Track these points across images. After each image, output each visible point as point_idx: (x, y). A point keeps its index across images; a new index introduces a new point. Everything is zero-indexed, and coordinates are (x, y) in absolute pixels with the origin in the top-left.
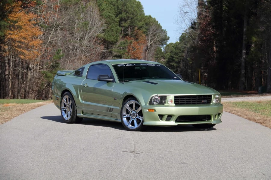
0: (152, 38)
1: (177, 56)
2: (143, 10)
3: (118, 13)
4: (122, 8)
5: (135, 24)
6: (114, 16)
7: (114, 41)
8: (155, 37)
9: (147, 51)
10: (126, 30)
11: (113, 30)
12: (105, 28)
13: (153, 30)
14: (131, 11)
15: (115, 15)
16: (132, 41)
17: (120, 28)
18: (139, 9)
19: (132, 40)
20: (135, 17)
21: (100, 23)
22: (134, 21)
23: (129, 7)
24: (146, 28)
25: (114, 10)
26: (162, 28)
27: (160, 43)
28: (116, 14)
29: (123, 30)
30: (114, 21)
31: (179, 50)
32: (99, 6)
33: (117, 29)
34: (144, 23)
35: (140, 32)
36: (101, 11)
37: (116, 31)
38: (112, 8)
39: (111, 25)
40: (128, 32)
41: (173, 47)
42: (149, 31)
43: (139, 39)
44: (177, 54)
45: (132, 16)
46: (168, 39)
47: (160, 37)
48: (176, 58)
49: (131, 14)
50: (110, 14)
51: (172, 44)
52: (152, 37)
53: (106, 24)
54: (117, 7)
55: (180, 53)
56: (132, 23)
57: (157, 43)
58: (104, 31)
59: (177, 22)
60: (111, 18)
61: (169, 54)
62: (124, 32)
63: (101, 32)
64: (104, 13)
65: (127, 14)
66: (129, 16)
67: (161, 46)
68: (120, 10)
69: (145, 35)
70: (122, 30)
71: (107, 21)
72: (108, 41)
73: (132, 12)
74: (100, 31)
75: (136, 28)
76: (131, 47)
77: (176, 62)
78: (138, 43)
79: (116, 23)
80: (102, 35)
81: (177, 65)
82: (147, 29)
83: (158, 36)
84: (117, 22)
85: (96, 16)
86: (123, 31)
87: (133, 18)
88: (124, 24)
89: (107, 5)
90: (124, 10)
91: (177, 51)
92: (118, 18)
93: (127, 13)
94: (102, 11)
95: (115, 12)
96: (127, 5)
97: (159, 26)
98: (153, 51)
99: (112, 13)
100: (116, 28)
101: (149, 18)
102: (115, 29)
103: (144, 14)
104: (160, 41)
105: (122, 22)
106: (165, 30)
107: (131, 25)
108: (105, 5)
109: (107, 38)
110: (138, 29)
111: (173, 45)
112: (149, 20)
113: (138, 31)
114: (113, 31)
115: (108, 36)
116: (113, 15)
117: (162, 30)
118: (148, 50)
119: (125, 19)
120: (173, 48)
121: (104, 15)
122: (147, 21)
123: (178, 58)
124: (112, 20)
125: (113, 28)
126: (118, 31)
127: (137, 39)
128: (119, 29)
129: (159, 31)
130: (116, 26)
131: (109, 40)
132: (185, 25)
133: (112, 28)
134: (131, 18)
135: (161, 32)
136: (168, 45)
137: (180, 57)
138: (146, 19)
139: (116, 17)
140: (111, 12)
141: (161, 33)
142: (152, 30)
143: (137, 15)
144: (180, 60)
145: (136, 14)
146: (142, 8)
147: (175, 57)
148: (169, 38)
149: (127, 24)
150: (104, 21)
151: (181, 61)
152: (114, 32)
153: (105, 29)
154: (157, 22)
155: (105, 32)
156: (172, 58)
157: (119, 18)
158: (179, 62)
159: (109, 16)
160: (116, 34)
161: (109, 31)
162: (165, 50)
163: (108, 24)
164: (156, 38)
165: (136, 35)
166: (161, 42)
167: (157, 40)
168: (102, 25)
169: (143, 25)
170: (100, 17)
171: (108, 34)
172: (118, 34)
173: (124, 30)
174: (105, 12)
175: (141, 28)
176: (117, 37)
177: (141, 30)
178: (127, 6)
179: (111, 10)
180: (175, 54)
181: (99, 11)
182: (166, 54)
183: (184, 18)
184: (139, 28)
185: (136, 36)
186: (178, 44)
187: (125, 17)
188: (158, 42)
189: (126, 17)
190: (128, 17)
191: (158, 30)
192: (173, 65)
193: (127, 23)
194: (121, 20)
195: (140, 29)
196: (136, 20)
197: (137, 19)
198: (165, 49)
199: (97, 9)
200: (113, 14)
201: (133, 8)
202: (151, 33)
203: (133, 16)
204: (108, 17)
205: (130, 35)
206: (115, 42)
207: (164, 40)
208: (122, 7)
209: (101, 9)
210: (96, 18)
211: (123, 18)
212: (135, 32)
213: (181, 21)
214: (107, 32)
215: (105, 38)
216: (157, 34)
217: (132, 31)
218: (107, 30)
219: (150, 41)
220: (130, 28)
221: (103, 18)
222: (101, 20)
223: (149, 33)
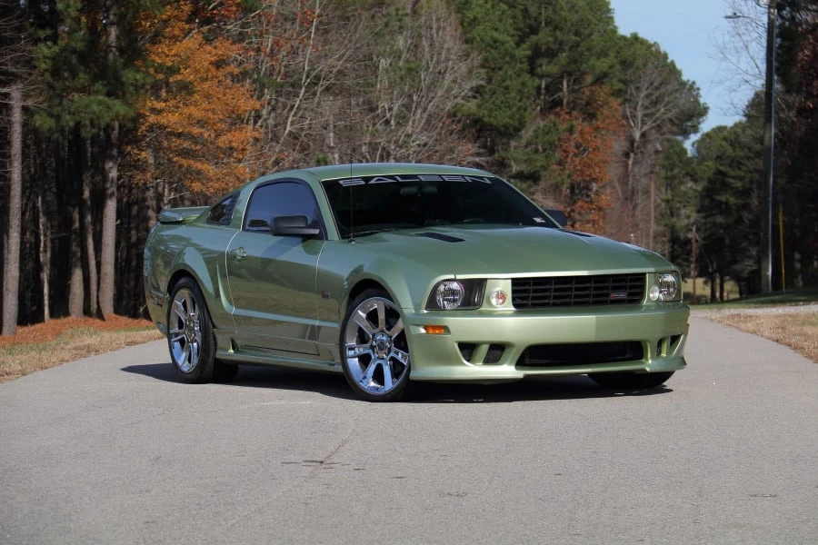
0: (646, 111)
1: (740, 169)
2: (611, 18)
3: (527, 30)
4: (540, 14)
5: (584, 66)
6: (510, 42)
7: (512, 125)
8: (658, 106)
9: (632, 155)
10: (553, 87)
11: (507, 88)
12: (482, 82)
13: (651, 84)
14: (569, 24)
15: (516, 39)
16: (575, 123)
17: (532, 83)
18: (599, 13)
19: (576, 118)
20: (584, 43)
21: (463, 67)
22: (581, 54)
23: (562, 9)
24: (623, 77)
25: (511, 21)
26: (680, 75)
27: (675, 129)
28: (519, 33)
29: (543, 86)
30: (512, 57)
31: (746, 150)
32: (459, 10)
33: (523, 84)
34: (615, 61)
35: (602, 93)
36: (467, 25)
37: (520, 92)
38: (503, 14)
39: (500, 73)
40: (561, 94)
41: (725, 139)
42: (638, 89)
43: (599, 117)
44: (740, 163)
45: (574, 38)
46: (702, 112)
48: (734, 178)
49: (569, 31)
50: (496, 35)
51: (720, 129)
52: (646, 108)
53: (485, 70)
54: (522, 10)
55: (749, 158)
56: (575, 62)
57: (665, 129)
58: (477, 92)
59: (722, 53)
60: (503, 47)
61: (710, 163)
62: (545, 94)
63: (466, 98)
64: (477, 32)
65: (558, 33)
66: (565, 38)
67: (680, 138)
68: (533, 21)
69: (619, 100)
70: (539, 88)
71: (486, 60)
72: (491, 125)
73: (572, 25)
74: (463, 94)
75: (589, 79)
76: (572, 144)
77: (737, 193)
78: (597, 129)
79: (518, 66)
80: (472, 106)
81: (741, 201)
82: (625, 82)
83: (669, 102)
84: (521, 62)
85: (449, 43)
86: (543, 91)
87: (577, 45)
88: (546, 67)
89: (489, 6)
90: (546, 20)
91: (740, 153)
92: (524, 46)
93: (556, 28)
94: (470, 24)
95: (515, 29)
96: (557, 1)
97: (673, 71)
98: (653, 157)
99: (506, 30)
100: (520, 80)
101: (632, 44)
102: (514, 84)
103: (614, 31)
104: (676, 121)
105: (540, 61)
106: (694, 83)
107: (569, 69)
108: (481, 6)
109: (490, 117)
110: (594, 83)
111: (725, 133)
112: (632, 50)
113: (593, 88)
114: (509, 93)
115: (491, 111)
116: (509, 38)
117: (683, 84)
118: (636, 154)
119: (549, 48)
120: (724, 143)
121: (478, 39)
122: (626, 53)
123: (741, 179)
124: (506, 54)
125: (508, 83)
126: (526, 90)
127: (591, 116)
128: (529, 83)
129: (670, 88)
130: (519, 76)
131: (495, 123)
132: (750, 59)
133: (504, 81)
134: (572, 47)
135: (677, 91)
136: (708, 135)
137: (750, 175)
138: (621, 48)
139: (518, 44)
140: (500, 26)
141: (678, 95)
142: (647, 84)
143: (591, 35)
144: (748, 185)
145: (587, 32)
146: (609, 10)
147: (732, 173)
148: (708, 108)
149: (557, 67)
150: (477, 59)
151: (754, 186)
152: (513, 95)
153: (481, 86)
154: (665, 56)
155: (481, 95)
156: (720, 177)
157: (530, 48)
158: (745, 193)
159: (495, 42)
160: (520, 101)
161: (494, 93)
162: (698, 150)
163: (493, 69)
164: (662, 110)
165: (588, 104)
166: (677, 125)
167: (665, 117)
168: (470, 71)
169: (611, 67)
170: (464, 46)
171: (493, 103)
172: (524, 100)
173: (547, 88)
174: (481, 27)
175: (605, 80)
176: (522, 111)
177: (603, 86)
178: (555, 5)
179: (500, 21)
180: (730, 166)
181: (462, 24)
182: (699, 164)
183: (746, 38)
185: (589, 107)
186: (739, 130)
187: (548, 42)
188: (669, 126)
189: (555, 42)
190: (561, 44)
191: (667, 84)
192: (727, 203)
193: (555, 65)
194: (537, 53)
195: (603, 83)
196: (586, 53)
197: (588, 50)
198: (699, 145)
199: (454, 18)
200: (508, 35)
201: (577, 12)
202: (642, 95)
203: (578, 39)
204: (492, 43)
205: (568, 104)
206: (517, 130)
207: (690, 117)
208: (540, 8)
209: (467, 20)
210: (448, 50)
211: (544, 48)
212: (583, 93)
213: (736, 48)
214: (487, 97)
215: (481, 114)
216: (666, 99)
217: (574, 91)
218: (487, 89)
219: (642, 121)
220: (568, 81)
221: (472, 48)
222: (468, 55)
223: (638, 96)
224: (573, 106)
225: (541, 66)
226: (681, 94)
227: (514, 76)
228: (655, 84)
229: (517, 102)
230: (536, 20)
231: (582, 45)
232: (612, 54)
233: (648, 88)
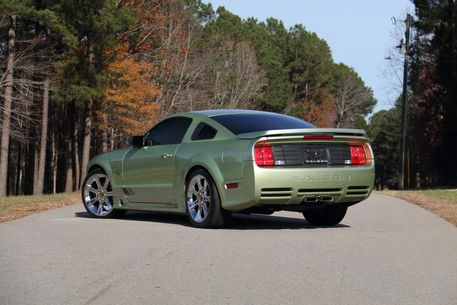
0: (346, 102)
1: (392, 132)
2: (330, 55)
3: (289, 59)
4: (295, 52)
5: (316, 78)
6: (280, 65)
7: (280, 106)
8: (352, 99)
9: (339, 123)
10: (301, 88)
11: (278, 88)
12: (266, 85)
13: (349, 88)
14: (309, 57)
15: (283, 63)
16: (311, 106)
17: (290, 85)
18: (324, 52)
19: (312, 104)
20: (317, 67)
21: (257, 77)
22: (315, 72)
23: (306, 49)
24: (335, 84)
25: (281, 55)
26: (364, 84)
27: (361, 111)
28: (285, 61)
29: (296, 87)
30: (281, 72)
31: (396, 123)
32: (256, 49)
33: (286, 86)
34: (332, 76)
35: (325, 91)
36: (260, 56)
37: (285, 90)
38: (277, 51)
39: (275, 80)
40: (304, 91)
41: (385, 116)
42: (342, 90)
43: (323, 103)
44: (392, 129)
45: (312, 64)
46: (373, 103)
47: (361, 99)
48: (389, 136)
49: (310, 61)
50: (273, 61)
51: (383, 112)
52: (347, 100)
53: (268, 79)
54: (286, 50)
55: (396, 126)
56: (312, 76)
57: (355, 111)
58: (263, 89)
59: (384, 74)
60: (276, 68)
61: (378, 128)
62: (297, 91)
63: (258, 92)
64: (264, 60)
65: (304, 61)
66: (308, 64)
67: (363, 115)
69: (333, 95)
70: (294, 88)
71: (268, 74)
72: (270, 106)
73: (311, 57)
74: (257, 90)
75: (319, 85)
76: (310, 116)
77: (390, 143)
78: (322, 109)
79: (284, 77)
80: (261, 96)
81: (392, 148)
82: (337, 87)
83: (358, 97)
84: (286, 75)
85: (251, 65)
87: (313, 68)
88: (298, 78)
89: (270, 47)
90: (298, 54)
91: (392, 124)
92: (287, 67)
93: (303, 59)
94: (261, 56)
95: (283, 59)
96: (304, 46)
97: (360, 82)
98: (349, 124)
99: (278, 59)
100: (285, 84)
101: (340, 68)
102: (282, 86)
103: (332, 61)
104: (361, 107)
105: (295, 75)
106: (370, 88)
107: (309, 79)
108: (266, 47)
109: (269, 101)
110: (321, 87)
111: (385, 114)
112: (340, 71)
113: (321, 89)
114: (279, 90)
115: (270, 99)
116: (280, 63)
117: (365, 89)
118: (341, 122)
119: (299, 69)
120: (385, 119)
121: (265, 63)
122: (337, 73)
123: (393, 137)
124: (278, 71)
125: (278, 85)
126: (287, 89)
127: (319, 103)
128: (289, 86)
129: (359, 90)
130: (284, 82)
131: (272, 105)
132: (397, 78)
133: (277, 84)
134: (310, 69)
135: (362, 92)
136: (377, 114)
137: (397, 135)
138: (335, 70)
139: (284, 66)
140: (276, 57)
141: (362, 94)
142: (347, 88)
143: (320, 63)
144: (396, 140)
145: (318, 61)
146: (329, 51)
147: (389, 134)
148: (377, 101)
149: (303, 78)
150: (264, 73)
151: (399, 141)
152: (281, 91)
153: (266, 86)
154: (357, 74)
155: (265, 91)
156: (382, 135)
157: (291, 68)
158: (395, 144)
159: (273, 65)
160: (285, 94)
161: (272, 90)
162: (372, 122)
163: (272, 78)
164: (354, 101)
165: (318, 97)
166: (362, 109)
167: (356, 105)
168: (260, 79)
169: (329, 79)
170: (258, 67)
171: (271, 95)
172: (287, 94)
173: (297, 88)
174: (266, 57)
175: (327, 85)
176: (285, 99)
177: (325, 88)
178: (303, 48)
179: (276, 55)
180: (388, 130)
181: (257, 56)
182: (372, 129)
183: (395, 67)
184: (324, 85)
185: (318, 99)
186: (392, 113)
187: (299, 66)
188: (358, 109)
189: (302, 66)
190: (305, 67)
191: (357, 88)
192: (385, 149)
193: (303, 77)
194: (294, 71)
195: (325, 87)
196: (318, 72)
197: (319, 70)
198: (373, 119)
199: (253, 53)
200: (280, 61)
201: (313, 52)
202: (345, 93)
203: (314, 65)
204: (271, 65)
205: (308, 96)
206: (283, 108)
207: (368, 105)
208: (295, 49)
209: (259, 54)
210: (250, 68)
211: (297, 68)
212: (315, 91)
213: (390, 72)
214: (268, 91)
215: (265, 100)
216: (357, 96)
217: (311, 90)
218: (268, 88)
219: (344, 106)
220: (308, 85)
221: (262, 68)
222: (259, 71)
223: (343, 94)
224: (310, 98)
225: (295, 77)
226: (364, 93)
227: (282, 82)
228: (351, 88)
229: (283, 94)
230: (293, 55)
231: (315, 68)
232: (330, 73)
233: (347, 90)
